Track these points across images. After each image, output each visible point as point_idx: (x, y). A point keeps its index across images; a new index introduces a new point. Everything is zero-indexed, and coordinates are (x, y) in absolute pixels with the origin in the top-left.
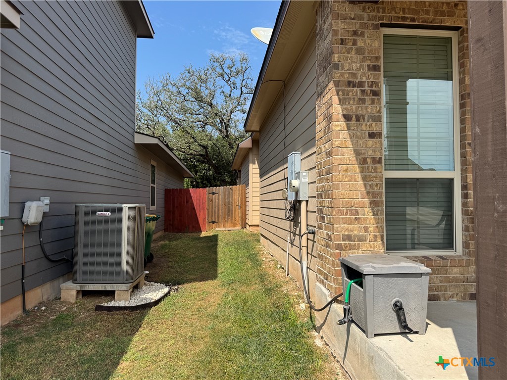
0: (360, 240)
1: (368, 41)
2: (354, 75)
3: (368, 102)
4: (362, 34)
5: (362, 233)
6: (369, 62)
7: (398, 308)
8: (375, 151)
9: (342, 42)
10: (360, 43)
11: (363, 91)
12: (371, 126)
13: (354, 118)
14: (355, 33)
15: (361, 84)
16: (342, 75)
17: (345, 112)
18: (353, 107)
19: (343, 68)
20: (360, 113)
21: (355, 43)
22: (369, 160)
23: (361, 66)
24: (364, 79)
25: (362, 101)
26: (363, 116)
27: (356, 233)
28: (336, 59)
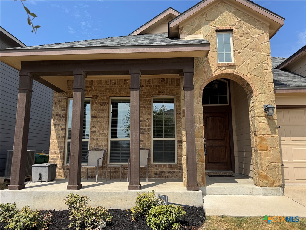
0: (56, 160)
1: (63, 103)
2: (58, 113)
3: (61, 120)
4: (61, 101)
5: (57, 158)
6: (63, 109)
7: (40, 175)
8: (62, 134)
9: (56, 103)
10: (61, 104)
11: (60, 117)
12: (62, 127)
13: (57, 125)
14: (59, 101)
15: (60, 115)
16: (55, 113)
17: (55, 123)
18: (57, 122)
19: (55, 111)
20: (59, 123)
21: (59, 104)
22: (60, 137)
23: (60, 110)
24: (61, 113)
25: (60, 120)
26: (60, 124)
27: (55, 158)
28: (53, 108)
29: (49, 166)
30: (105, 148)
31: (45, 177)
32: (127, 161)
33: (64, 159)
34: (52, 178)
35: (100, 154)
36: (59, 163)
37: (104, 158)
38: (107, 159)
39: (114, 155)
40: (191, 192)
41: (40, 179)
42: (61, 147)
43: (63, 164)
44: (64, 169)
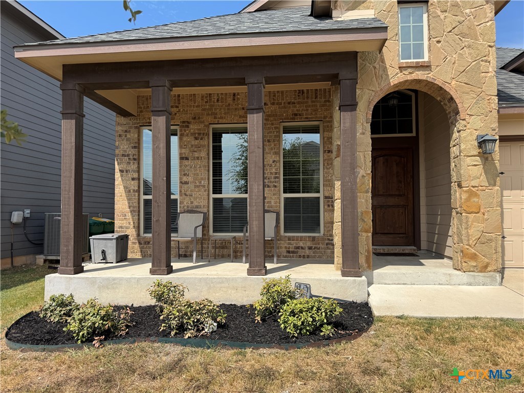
0: (126, 228)
1: (132, 135)
2: (125, 151)
3: (132, 163)
4: (130, 131)
5: (128, 225)
6: (132, 145)
7: (103, 252)
8: (134, 186)
9: (120, 136)
10: (128, 136)
11: (129, 158)
12: (133, 175)
13: (125, 171)
14: (126, 131)
15: (128, 155)
16: (119, 151)
17: (121, 169)
18: (124, 166)
19: (120, 147)
20: (128, 169)
21: (126, 136)
22: (131, 191)
23: (128, 146)
24: (130, 153)
25: (129, 163)
26: (129, 170)
27: (125, 225)
28: (117, 144)
29: (117, 239)
30: (205, 210)
31: (112, 255)
32: (241, 231)
33: (139, 227)
34: (122, 257)
35: (198, 219)
36: (131, 232)
37: (205, 226)
38: (208, 227)
39: (219, 221)
40: (348, 280)
41: (104, 258)
42: (134, 207)
43: (138, 235)
44: (140, 243)
